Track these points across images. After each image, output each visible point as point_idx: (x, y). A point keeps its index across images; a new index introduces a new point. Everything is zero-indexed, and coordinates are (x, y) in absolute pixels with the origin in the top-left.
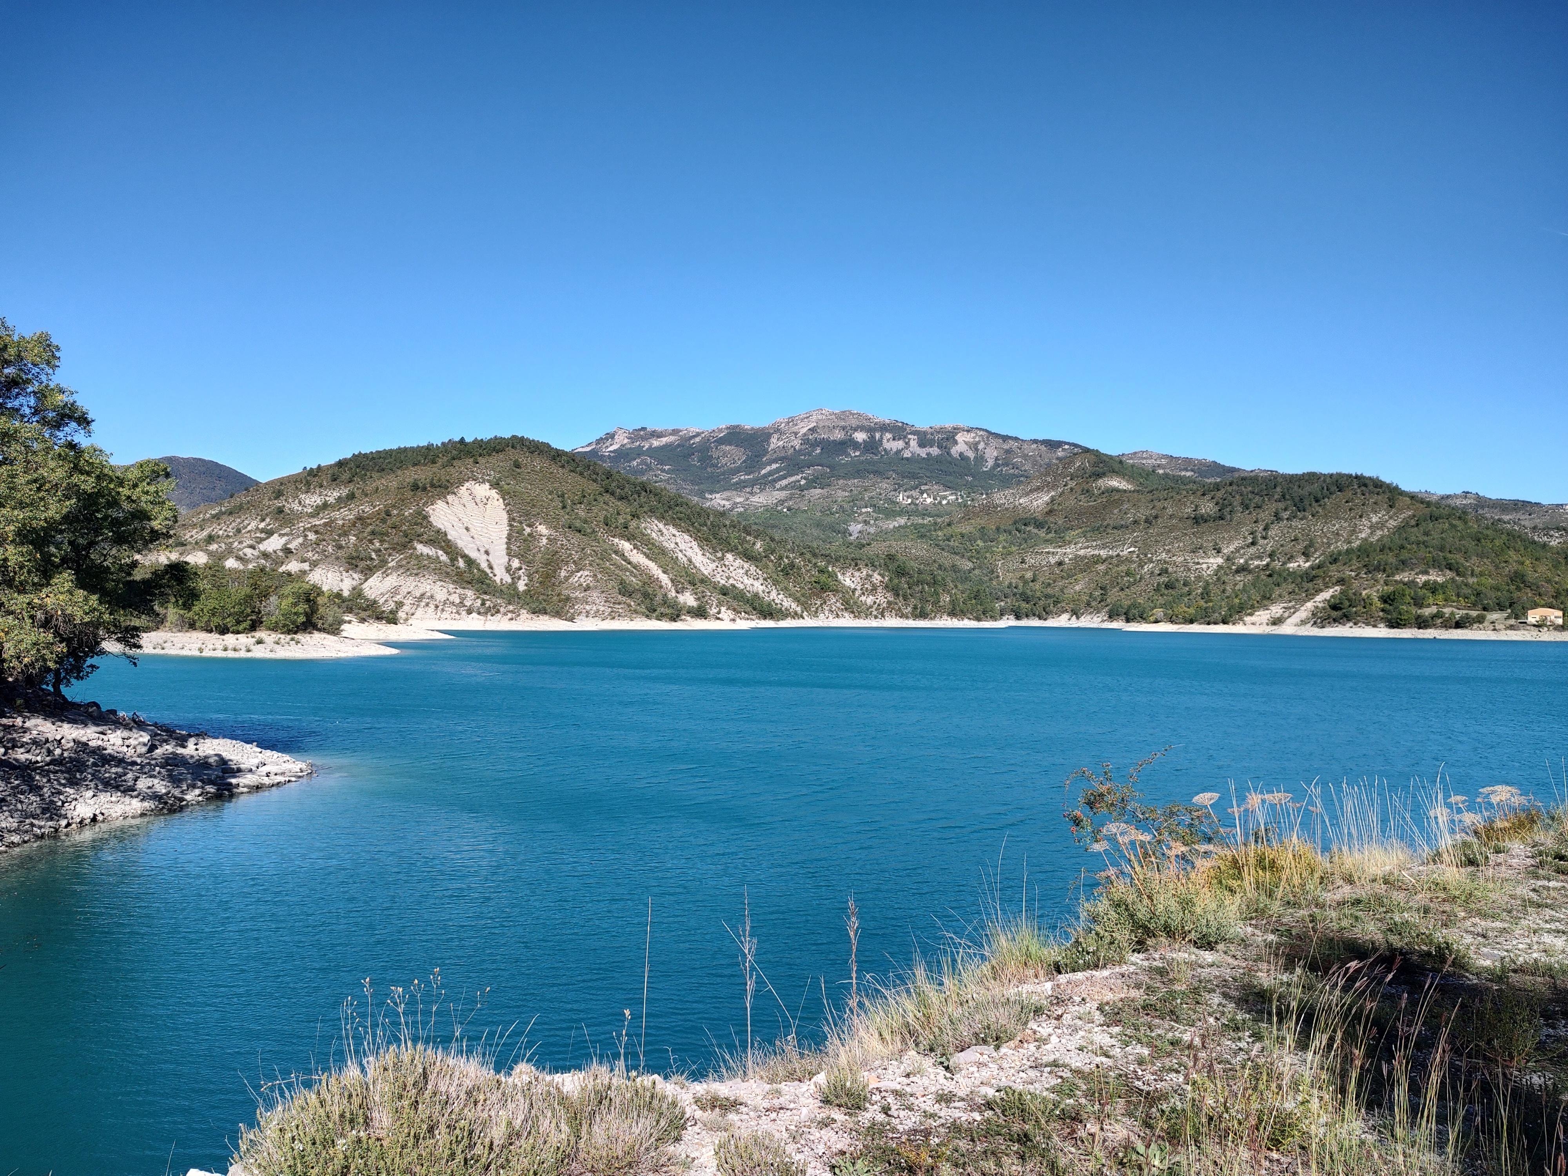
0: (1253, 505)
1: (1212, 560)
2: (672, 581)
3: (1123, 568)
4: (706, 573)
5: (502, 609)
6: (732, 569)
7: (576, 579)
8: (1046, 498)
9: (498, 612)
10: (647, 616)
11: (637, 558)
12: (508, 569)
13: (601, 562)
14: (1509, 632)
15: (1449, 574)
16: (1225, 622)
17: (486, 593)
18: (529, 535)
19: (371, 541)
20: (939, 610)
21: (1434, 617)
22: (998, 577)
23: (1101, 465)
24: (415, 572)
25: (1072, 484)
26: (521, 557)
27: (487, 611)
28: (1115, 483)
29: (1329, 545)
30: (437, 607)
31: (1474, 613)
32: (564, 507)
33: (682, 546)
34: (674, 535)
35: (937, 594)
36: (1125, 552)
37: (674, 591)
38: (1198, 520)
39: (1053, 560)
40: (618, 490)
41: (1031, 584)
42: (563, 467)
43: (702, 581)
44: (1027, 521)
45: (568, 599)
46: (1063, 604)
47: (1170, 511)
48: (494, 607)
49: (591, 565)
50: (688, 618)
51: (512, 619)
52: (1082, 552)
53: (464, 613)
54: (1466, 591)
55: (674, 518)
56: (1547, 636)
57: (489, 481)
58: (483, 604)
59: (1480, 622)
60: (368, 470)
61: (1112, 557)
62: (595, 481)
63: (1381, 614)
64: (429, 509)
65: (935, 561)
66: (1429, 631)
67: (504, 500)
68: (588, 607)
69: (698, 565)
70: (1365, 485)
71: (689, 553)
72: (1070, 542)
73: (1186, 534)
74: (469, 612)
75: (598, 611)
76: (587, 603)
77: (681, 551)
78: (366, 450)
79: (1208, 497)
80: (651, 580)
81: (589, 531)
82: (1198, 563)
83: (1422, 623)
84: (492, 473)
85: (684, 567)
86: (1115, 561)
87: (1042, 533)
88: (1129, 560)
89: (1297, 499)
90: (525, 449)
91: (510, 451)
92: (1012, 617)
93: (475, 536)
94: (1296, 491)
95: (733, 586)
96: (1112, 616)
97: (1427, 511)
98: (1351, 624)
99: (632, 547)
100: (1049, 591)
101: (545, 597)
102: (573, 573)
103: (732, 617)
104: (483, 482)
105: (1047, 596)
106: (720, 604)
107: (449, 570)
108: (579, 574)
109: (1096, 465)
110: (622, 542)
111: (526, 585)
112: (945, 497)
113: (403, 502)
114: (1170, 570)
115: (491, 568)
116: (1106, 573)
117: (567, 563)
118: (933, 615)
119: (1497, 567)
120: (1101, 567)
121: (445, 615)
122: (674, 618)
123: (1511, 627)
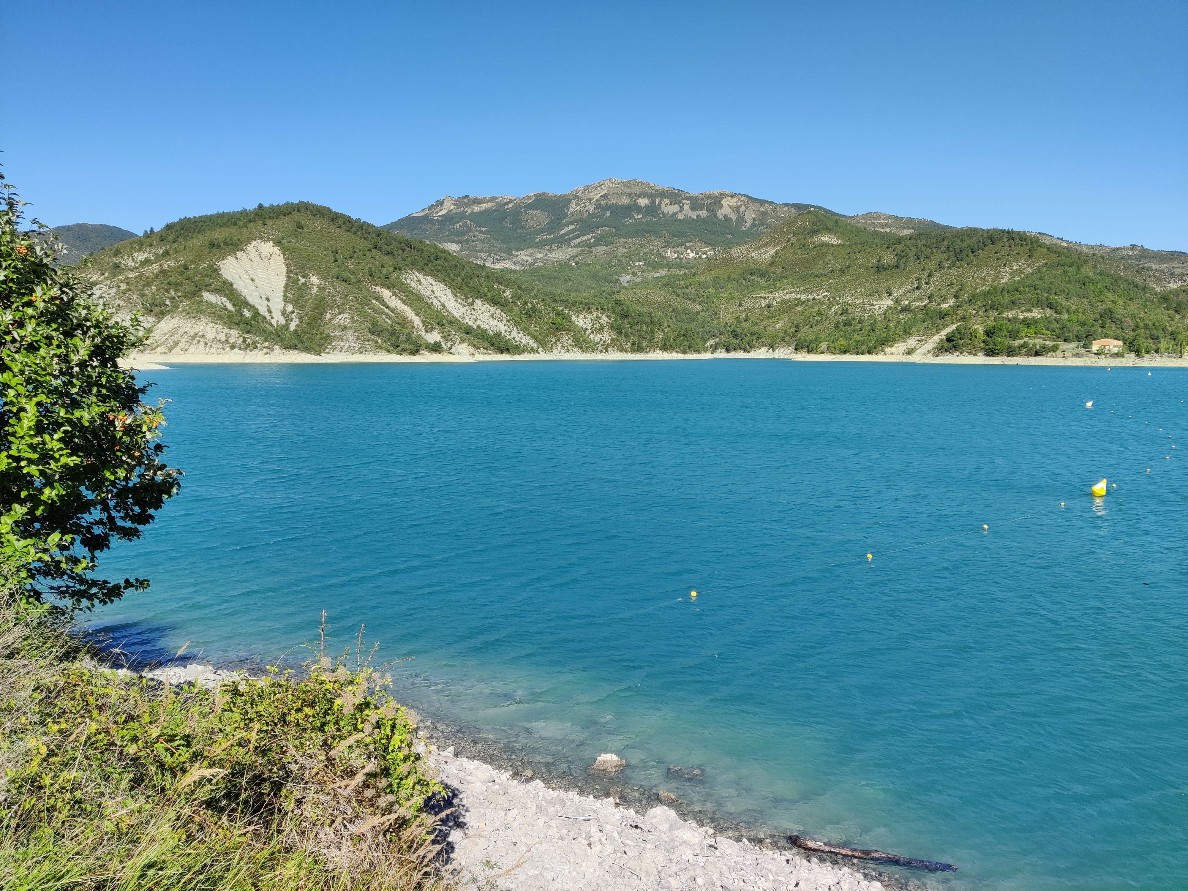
0: (923, 256)
1: (884, 302)
2: (423, 322)
3: (816, 309)
4: (457, 316)
5: (259, 346)
6: (479, 312)
7: (338, 320)
8: (772, 252)
9: (256, 347)
10: (388, 351)
11: (395, 303)
12: (284, 313)
13: (360, 306)
14: (1075, 359)
15: (1049, 312)
16: (870, 353)
17: (248, 332)
18: (303, 284)
19: (167, 291)
20: (653, 345)
21: (1021, 347)
22: (719, 318)
23: (818, 224)
24: (193, 315)
25: (793, 240)
26: (295, 303)
27: (248, 347)
28: (827, 239)
29: (976, 288)
30: (206, 344)
31: (1050, 344)
32: (336, 261)
33: (438, 293)
34: (431, 284)
35: (653, 332)
36: (821, 296)
37: (424, 331)
38: (880, 269)
39: (764, 303)
40: (386, 247)
41: (743, 323)
42: (340, 227)
43: (451, 322)
44: (753, 271)
45: (328, 337)
46: (763, 340)
47: (860, 262)
48: (253, 344)
49: (350, 309)
50: (426, 353)
51: (267, 353)
52: (787, 297)
53: (228, 349)
54: (1056, 325)
55: (432, 270)
56: (1102, 362)
57: (272, 240)
58: (244, 341)
59: (1054, 351)
60: (190, 232)
61: (808, 301)
62: (366, 239)
63: (982, 345)
64: (220, 264)
65: (670, 305)
66: (1016, 358)
67: (284, 255)
68: (342, 344)
69: (450, 309)
70: (1013, 239)
71: (444, 299)
72: (779, 288)
73: (868, 281)
74: (233, 347)
75: (350, 346)
76: (342, 340)
77: (436, 297)
78: (190, 215)
79: (891, 250)
80: (404, 322)
81: (353, 280)
82: (872, 305)
83: (1011, 352)
84: (277, 233)
85: (437, 311)
86: (810, 304)
87: (762, 282)
88: (821, 303)
89: (958, 251)
90: (309, 213)
91: (296, 214)
92: (724, 351)
93: (259, 286)
94: (959, 244)
95: (479, 327)
96: (797, 349)
97: (1057, 260)
98: (958, 353)
99: (391, 294)
100: (756, 329)
101: (310, 336)
102: (335, 316)
103: (471, 352)
104: (268, 240)
105: (753, 333)
106: (462, 341)
107: (222, 314)
108: (340, 317)
109: (814, 224)
110: (383, 290)
111: (297, 326)
112: (705, 253)
113: (200, 257)
114: (850, 310)
115: (270, 311)
116: (802, 314)
117: (332, 307)
118: (648, 349)
119: (1092, 306)
120: (799, 309)
121: (213, 350)
122: (415, 352)
123: (1077, 355)
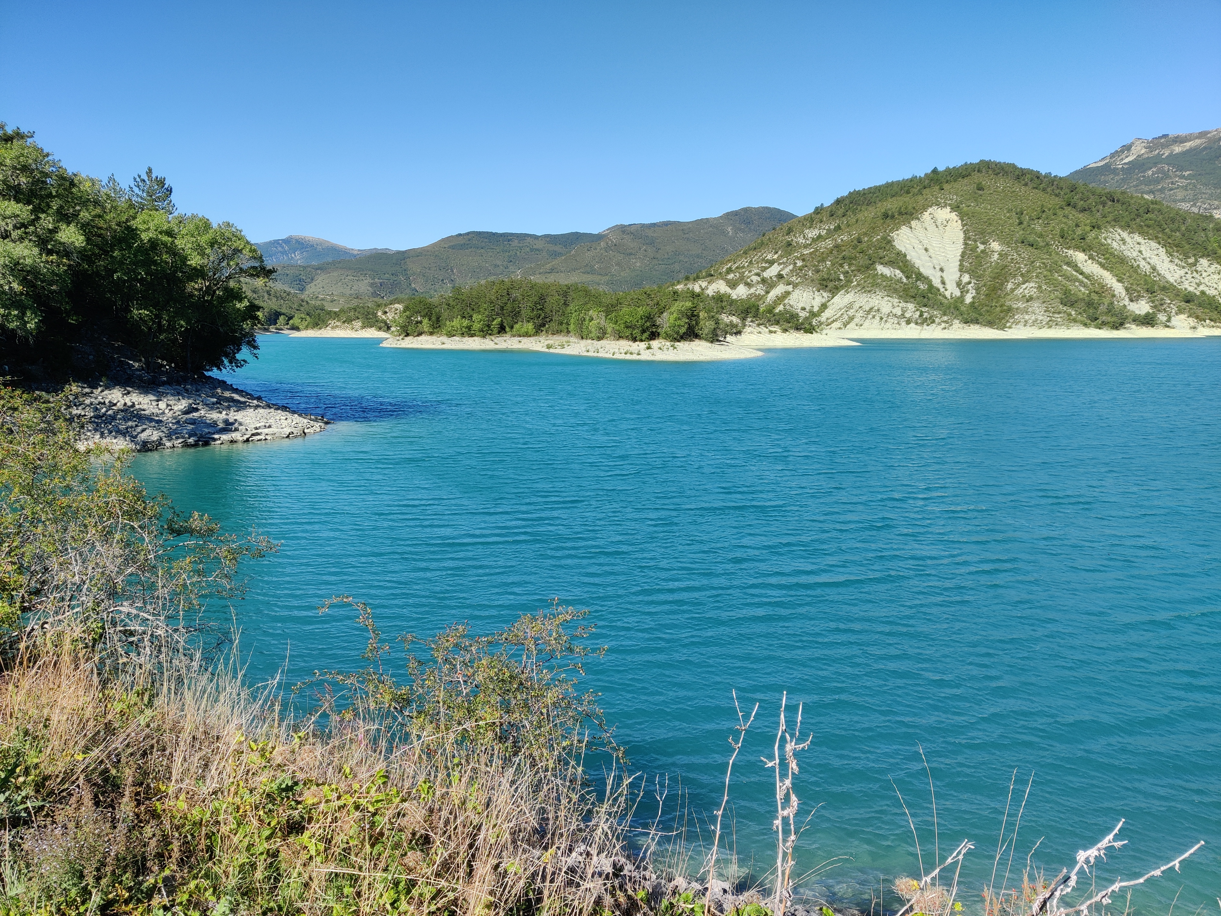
2: (1127, 289)
4: (1172, 280)
5: (937, 320)
6: (1204, 274)
7: (1021, 290)
9: (933, 322)
10: (1085, 325)
11: (1092, 268)
12: (959, 284)
13: (1049, 274)
17: (925, 306)
18: (982, 252)
19: (841, 265)
24: (869, 289)
26: (972, 272)
27: (924, 321)
30: (881, 319)
32: (1021, 223)
33: (1146, 254)
34: (1139, 244)
37: (1127, 300)
40: (1082, 202)
42: (1026, 185)
43: (1164, 289)
45: (1010, 309)
48: (930, 318)
49: (1037, 277)
50: (1134, 326)
51: (945, 328)
53: (904, 324)
55: (1141, 226)
57: (950, 205)
58: (921, 315)
60: (859, 205)
62: (1056, 195)
64: (894, 235)
67: (962, 221)
68: (1027, 317)
69: (1162, 272)
71: (1154, 261)
74: (908, 322)
75: (1036, 320)
76: (1027, 312)
77: (1144, 259)
78: (859, 188)
80: (1102, 290)
81: (1042, 244)
84: (955, 197)
85: (1146, 275)
90: (990, 172)
91: (976, 176)
93: (933, 256)
95: (1203, 293)
99: (1087, 257)
101: (989, 308)
102: (1019, 285)
103: (1192, 324)
104: (945, 206)
106: (1180, 311)
107: (898, 287)
108: (1024, 286)
110: (1077, 253)
111: (973, 298)
113: (874, 229)
115: (943, 283)
117: (1015, 276)
121: (888, 325)
122: (1118, 325)
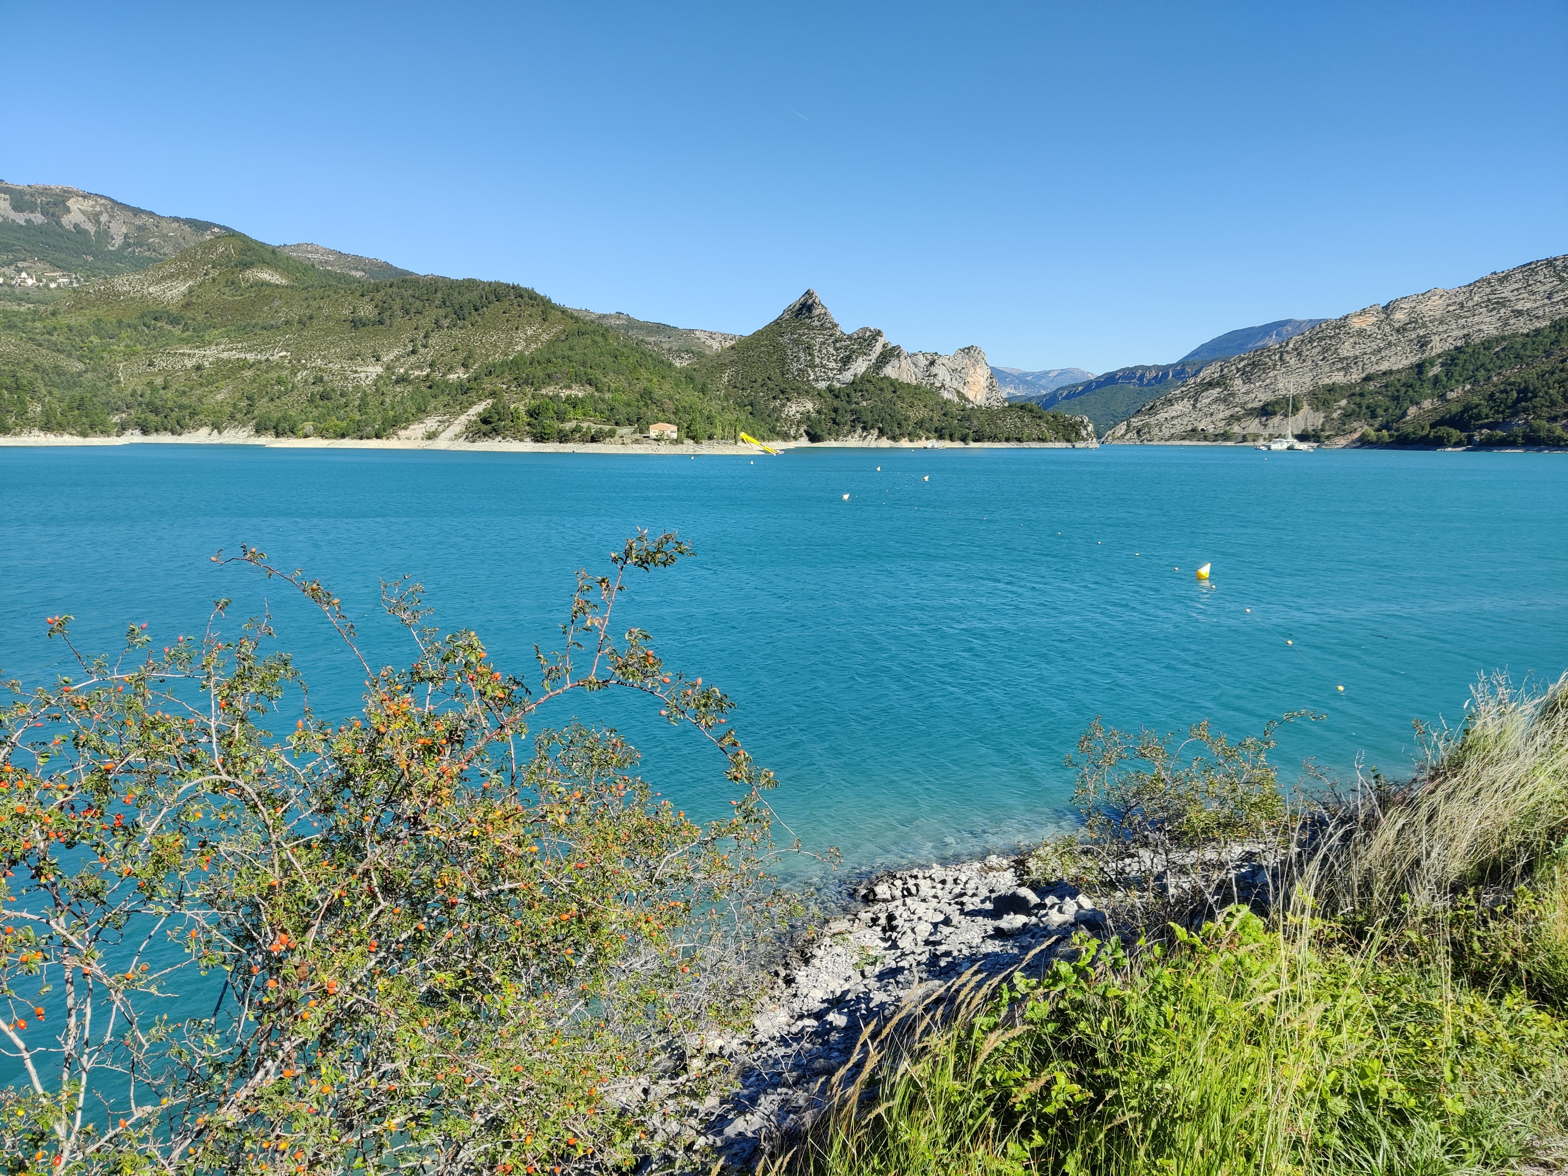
0: (413, 310)
1: (370, 369)
3: (274, 375)
8: (183, 288)
14: (635, 446)
15: (590, 389)
16: (378, 436)
20: (26, 423)
21: (573, 431)
22: (118, 382)
23: (249, 253)
25: (214, 273)
28: (266, 275)
29: (488, 356)
31: (607, 428)
35: (22, 402)
36: (276, 357)
38: (356, 324)
39: (189, 363)
41: (162, 392)
44: (158, 315)
46: (202, 417)
47: (326, 312)
52: (225, 355)
54: (602, 406)
56: (664, 449)
59: (612, 437)
61: (260, 362)
63: (527, 428)
65: (28, 360)
66: (569, 445)
70: (521, 296)
72: (210, 343)
73: (343, 339)
79: (367, 299)
82: (356, 372)
83: (563, 438)
86: (263, 367)
87: (177, 331)
88: (279, 366)
89: (457, 306)
92: (137, 432)
94: (456, 298)
96: (259, 430)
97: (575, 327)
98: (500, 438)
100: (184, 400)
105: (182, 407)
109: (242, 252)
112: (53, 280)
114: (326, 378)
116: (254, 380)
118: (18, 429)
120: (248, 374)
123: (636, 441)
